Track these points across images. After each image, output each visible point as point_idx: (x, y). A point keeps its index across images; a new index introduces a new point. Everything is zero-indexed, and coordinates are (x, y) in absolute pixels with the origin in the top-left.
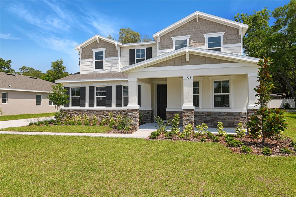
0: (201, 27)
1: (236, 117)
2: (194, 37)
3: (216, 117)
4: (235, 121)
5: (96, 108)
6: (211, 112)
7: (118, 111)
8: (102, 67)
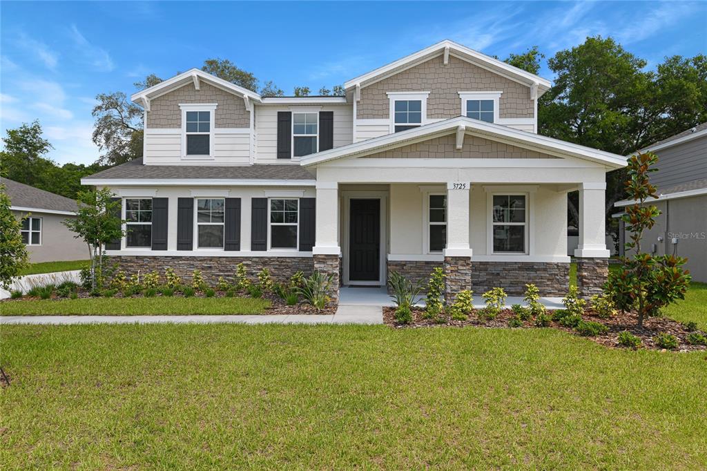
0: (452, 75)
1: (538, 272)
2: (437, 96)
3: (498, 274)
4: (537, 280)
5: (197, 251)
6: (486, 263)
7: (257, 260)
8: (206, 151)
